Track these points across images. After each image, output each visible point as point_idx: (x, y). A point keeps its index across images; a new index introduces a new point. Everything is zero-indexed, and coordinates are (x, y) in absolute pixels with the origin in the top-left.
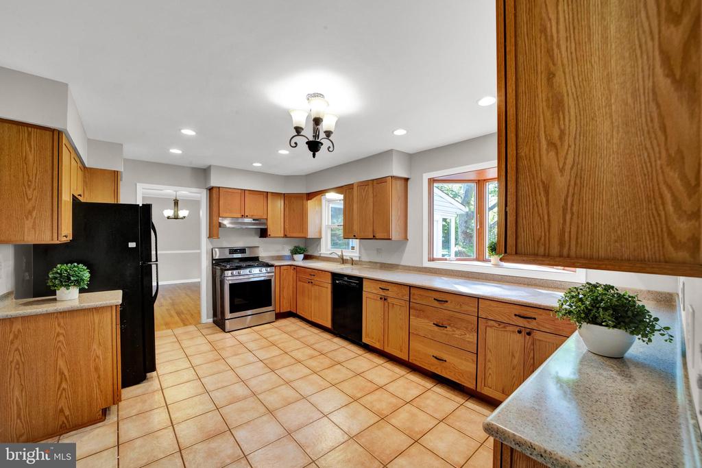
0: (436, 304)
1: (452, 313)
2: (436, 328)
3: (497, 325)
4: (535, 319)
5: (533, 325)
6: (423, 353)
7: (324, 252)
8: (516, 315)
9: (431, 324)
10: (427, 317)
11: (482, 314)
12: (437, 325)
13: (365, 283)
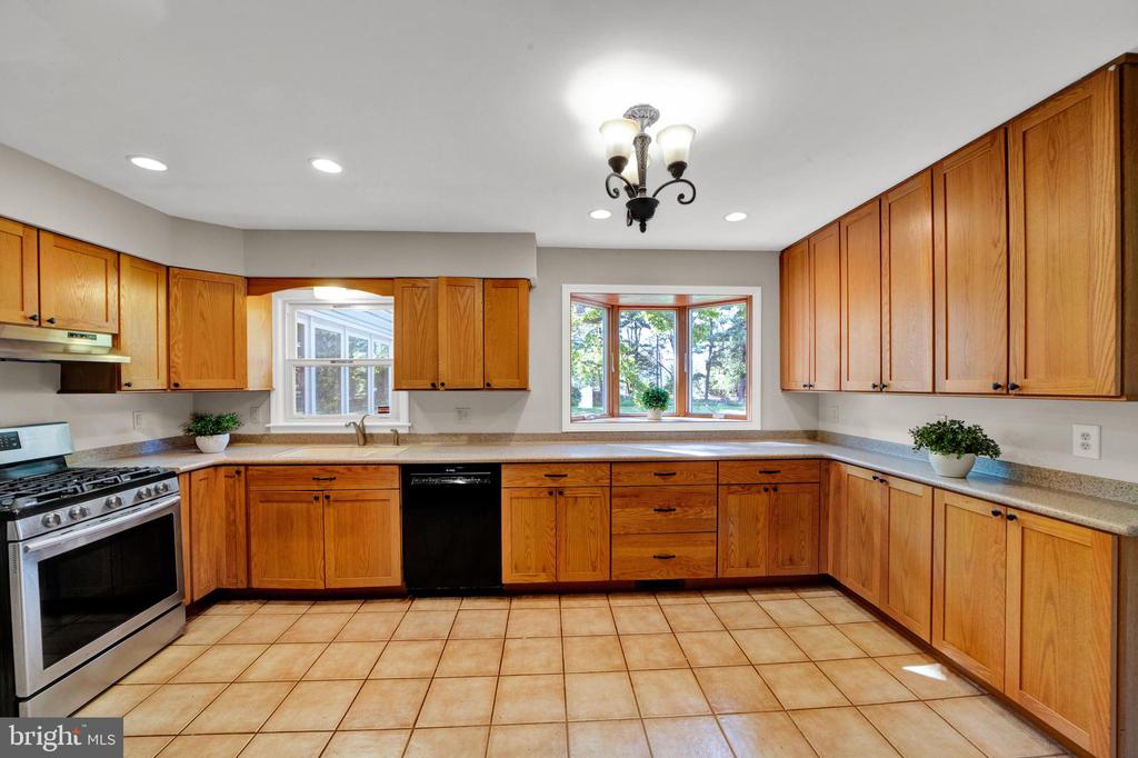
0: (658, 481)
1: (684, 488)
2: (659, 516)
3: (740, 489)
4: (779, 472)
5: (777, 479)
6: (636, 559)
7: (281, 423)
8: (761, 472)
9: (652, 511)
10: (645, 504)
11: (723, 480)
12: (659, 510)
13: (505, 473)
